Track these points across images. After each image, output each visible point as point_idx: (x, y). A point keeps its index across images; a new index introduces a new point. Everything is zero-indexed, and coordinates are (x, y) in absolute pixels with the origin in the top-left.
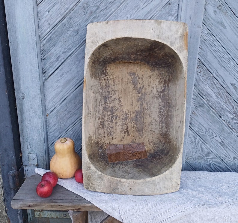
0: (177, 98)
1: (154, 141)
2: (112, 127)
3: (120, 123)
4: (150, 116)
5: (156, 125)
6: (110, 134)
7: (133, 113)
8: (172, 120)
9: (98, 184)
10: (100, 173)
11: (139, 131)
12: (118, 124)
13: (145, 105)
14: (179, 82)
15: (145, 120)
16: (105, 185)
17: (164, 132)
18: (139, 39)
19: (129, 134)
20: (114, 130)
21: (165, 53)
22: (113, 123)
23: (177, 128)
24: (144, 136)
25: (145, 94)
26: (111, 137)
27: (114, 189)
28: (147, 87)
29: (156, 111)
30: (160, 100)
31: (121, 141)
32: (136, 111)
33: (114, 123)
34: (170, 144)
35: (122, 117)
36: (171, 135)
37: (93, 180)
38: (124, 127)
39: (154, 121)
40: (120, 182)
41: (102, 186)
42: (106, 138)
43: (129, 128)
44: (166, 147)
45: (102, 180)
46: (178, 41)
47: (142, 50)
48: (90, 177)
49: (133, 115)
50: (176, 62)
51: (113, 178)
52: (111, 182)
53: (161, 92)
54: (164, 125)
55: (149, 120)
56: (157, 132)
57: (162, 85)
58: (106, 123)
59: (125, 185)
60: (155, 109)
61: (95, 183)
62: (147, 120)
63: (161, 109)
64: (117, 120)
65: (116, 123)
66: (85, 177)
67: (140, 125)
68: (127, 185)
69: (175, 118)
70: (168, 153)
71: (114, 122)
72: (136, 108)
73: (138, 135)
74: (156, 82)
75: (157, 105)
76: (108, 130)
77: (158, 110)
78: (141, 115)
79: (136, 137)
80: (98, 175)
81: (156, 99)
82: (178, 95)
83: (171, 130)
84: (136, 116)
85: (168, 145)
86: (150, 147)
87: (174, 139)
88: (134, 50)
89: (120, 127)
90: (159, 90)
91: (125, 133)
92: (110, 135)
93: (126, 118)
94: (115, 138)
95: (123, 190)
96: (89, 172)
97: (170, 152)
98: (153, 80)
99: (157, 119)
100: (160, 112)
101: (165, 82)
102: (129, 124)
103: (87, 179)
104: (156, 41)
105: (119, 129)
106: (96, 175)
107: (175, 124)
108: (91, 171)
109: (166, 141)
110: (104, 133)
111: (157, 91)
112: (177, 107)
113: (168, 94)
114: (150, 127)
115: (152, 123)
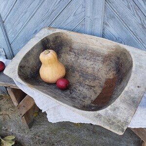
0: (82, 42)
1: (108, 70)
2: (81, 94)
3: (81, 88)
4: (88, 68)
5: (95, 65)
7: (80, 78)
8: (95, 49)
9: (121, 115)
10: (109, 107)
11: (95, 79)
12: (81, 90)
13: (79, 69)
14: (72, 39)
15: (89, 72)
16: (125, 108)
17: (102, 60)
18: (33, 48)
19: (94, 87)
20: (84, 94)
21: (52, 42)
23: (101, 45)
24: (101, 76)
25: (72, 66)
26: (88, 98)
27: (134, 102)
28: (69, 64)
29: (86, 62)
30: (80, 57)
31: (96, 93)
32: (80, 76)
33: (79, 92)
34: (112, 56)
35: (77, 86)
36: (106, 54)
37: (114, 118)
38: (86, 87)
39: (92, 66)
40: (127, 92)
41: (125, 111)
42: (86, 101)
43: (89, 85)
44: (114, 60)
45: (118, 108)
46: (49, 31)
48: (110, 120)
49: (82, 79)
50: (60, 37)
51: (120, 96)
52: (124, 101)
53: (75, 56)
54: (97, 58)
55: (91, 69)
56: (101, 65)
57: (72, 53)
58: (74, 96)
59: (132, 90)
60: (85, 63)
61: (119, 118)
62: (90, 70)
63: (86, 58)
64: (78, 89)
65: (79, 90)
66: (108, 125)
67: (91, 76)
68: (132, 87)
69: (94, 47)
70: (118, 58)
71: (77, 91)
72: (78, 75)
73: (98, 81)
74: (68, 57)
75: (82, 60)
76: (80, 97)
77: (86, 61)
78: (85, 73)
79: (99, 82)
80: (111, 109)
81: (78, 60)
82: (80, 41)
83: (102, 52)
84: (83, 77)
85: (113, 57)
86: (111, 74)
87: (109, 50)
89: (85, 89)
90: (74, 56)
92: (86, 98)
94: (90, 96)
95: (137, 93)
96: (104, 117)
97: (118, 55)
98: (66, 59)
99: (92, 63)
100: (88, 60)
101: (70, 51)
102: (86, 83)
103: (111, 124)
104: (41, 40)
105: (85, 91)
106: (109, 111)
107: (98, 47)
108: (103, 115)
109: (110, 59)
110: (81, 100)
111: (74, 58)
112: (87, 43)
113: (78, 50)
114: (96, 70)
115: (93, 68)
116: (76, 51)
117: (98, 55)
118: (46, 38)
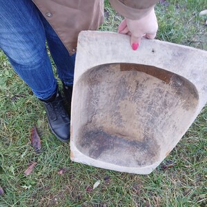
1: (108, 73)
3: (144, 96)
4: (109, 95)
5: (103, 89)
6: (160, 92)
7: (127, 99)
8: (85, 101)
11: (124, 82)
12: (147, 96)
13: (113, 103)
15: (115, 92)
17: (95, 86)
19: (137, 82)
20: (153, 92)
21: (89, 146)
22: (153, 100)
24: (118, 78)
25: (111, 111)
26: (160, 88)
28: (108, 116)
29: (102, 100)
30: (96, 109)
31: (148, 79)
32: (123, 99)
34: (89, 78)
35: (140, 100)
38: (141, 91)
39: (106, 91)
42: (166, 90)
43: (135, 87)
44: (94, 73)
45: (192, 71)
47: (108, 148)
49: (127, 97)
50: (80, 141)
52: (181, 66)
53: (95, 114)
54: (94, 92)
57: (93, 119)
58: (160, 102)
59: (160, 59)
62: (112, 92)
63: (97, 103)
65: (148, 97)
67: (121, 88)
69: (82, 104)
72: (123, 102)
73: (127, 79)
76: (160, 96)
77: (100, 101)
79: (129, 77)
81: (101, 108)
83: (86, 92)
84: (124, 95)
85: (91, 77)
86: (114, 68)
87: (84, 87)
88: (115, 149)
89: (145, 92)
90: (97, 115)
91: (141, 85)
92: (160, 90)
93: (135, 97)
94: (156, 85)
95: (165, 52)
98: (102, 121)
99: (101, 94)
101: (91, 122)
102: (133, 91)
105: (147, 91)
107: (82, 100)
108: (203, 85)
109: (93, 79)
110: (166, 96)
111: (99, 114)
112: (80, 113)
113: (88, 116)
115: (108, 89)
116: (90, 117)
117: (91, 93)
118: (90, 156)
